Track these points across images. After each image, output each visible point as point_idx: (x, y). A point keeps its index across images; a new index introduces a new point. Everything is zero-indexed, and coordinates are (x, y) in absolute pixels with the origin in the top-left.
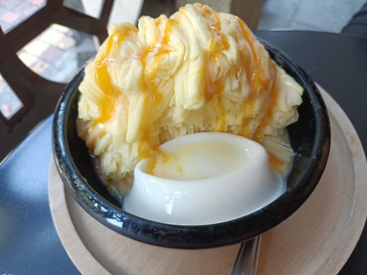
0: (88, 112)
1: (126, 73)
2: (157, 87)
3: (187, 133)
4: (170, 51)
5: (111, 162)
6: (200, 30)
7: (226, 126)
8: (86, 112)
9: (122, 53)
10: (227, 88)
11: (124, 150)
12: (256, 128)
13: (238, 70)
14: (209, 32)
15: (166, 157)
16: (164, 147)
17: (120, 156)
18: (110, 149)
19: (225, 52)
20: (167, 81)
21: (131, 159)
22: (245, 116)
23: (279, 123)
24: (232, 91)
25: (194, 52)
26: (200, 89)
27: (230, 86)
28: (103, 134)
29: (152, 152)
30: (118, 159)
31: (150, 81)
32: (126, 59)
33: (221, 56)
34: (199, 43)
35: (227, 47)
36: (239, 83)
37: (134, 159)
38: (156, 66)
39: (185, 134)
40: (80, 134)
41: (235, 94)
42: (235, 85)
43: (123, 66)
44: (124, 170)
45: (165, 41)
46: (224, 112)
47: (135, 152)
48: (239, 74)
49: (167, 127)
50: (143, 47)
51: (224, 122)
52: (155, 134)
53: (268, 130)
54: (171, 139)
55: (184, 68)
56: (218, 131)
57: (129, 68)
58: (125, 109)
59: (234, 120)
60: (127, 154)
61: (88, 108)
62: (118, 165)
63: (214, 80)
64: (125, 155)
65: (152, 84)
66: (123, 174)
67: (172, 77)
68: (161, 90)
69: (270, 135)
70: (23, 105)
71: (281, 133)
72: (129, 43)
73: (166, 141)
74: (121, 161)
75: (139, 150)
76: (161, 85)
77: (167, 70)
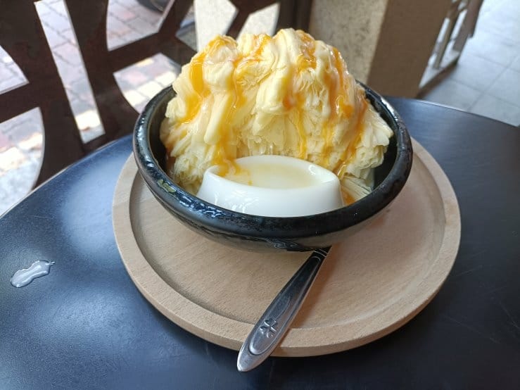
0: (175, 111)
1: (217, 71)
2: (242, 91)
3: (266, 154)
4: (262, 60)
5: (185, 162)
6: (292, 46)
7: (307, 154)
8: (173, 110)
9: (219, 55)
10: (308, 102)
11: (200, 151)
12: (337, 162)
13: (321, 89)
14: (300, 50)
15: (238, 170)
16: (240, 161)
17: (196, 159)
18: (186, 151)
19: (311, 70)
20: (252, 86)
21: (205, 162)
22: (326, 144)
23: (362, 162)
24: (312, 107)
25: (282, 62)
26: (279, 93)
27: (310, 102)
28: (184, 134)
29: (226, 161)
30: (192, 161)
31: (238, 82)
32: (220, 61)
33: (306, 72)
34: (288, 57)
35: (314, 66)
36: (320, 101)
37: (207, 163)
38: (245, 69)
39: (263, 154)
40: (162, 136)
41: (315, 111)
42: (316, 102)
43: (217, 65)
44: (195, 172)
45: (259, 52)
46: (305, 136)
47: (210, 157)
48: (321, 93)
49: (247, 139)
50: (238, 54)
51: (305, 150)
52: (233, 143)
53: (350, 168)
54: (249, 156)
55: (270, 77)
56: (298, 158)
57: (221, 68)
58: (210, 109)
59: (315, 147)
60: (202, 157)
61: (177, 108)
62: (190, 167)
63: (295, 91)
64: (200, 158)
65: (239, 85)
66: (193, 177)
67: (259, 84)
68: (246, 94)
69: (351, 175)
70: (104, 133)
71: (365, 176)
72: (227, 49)
73: (243, 156)
74: (194, 164)
75: (215, 154)
76: (247, 89)
77: (255, 76)
